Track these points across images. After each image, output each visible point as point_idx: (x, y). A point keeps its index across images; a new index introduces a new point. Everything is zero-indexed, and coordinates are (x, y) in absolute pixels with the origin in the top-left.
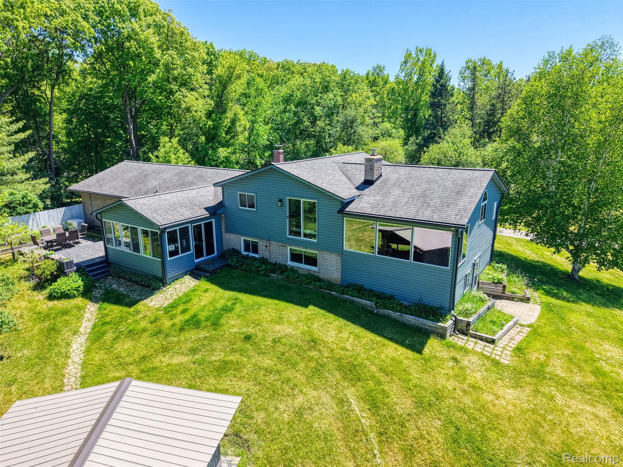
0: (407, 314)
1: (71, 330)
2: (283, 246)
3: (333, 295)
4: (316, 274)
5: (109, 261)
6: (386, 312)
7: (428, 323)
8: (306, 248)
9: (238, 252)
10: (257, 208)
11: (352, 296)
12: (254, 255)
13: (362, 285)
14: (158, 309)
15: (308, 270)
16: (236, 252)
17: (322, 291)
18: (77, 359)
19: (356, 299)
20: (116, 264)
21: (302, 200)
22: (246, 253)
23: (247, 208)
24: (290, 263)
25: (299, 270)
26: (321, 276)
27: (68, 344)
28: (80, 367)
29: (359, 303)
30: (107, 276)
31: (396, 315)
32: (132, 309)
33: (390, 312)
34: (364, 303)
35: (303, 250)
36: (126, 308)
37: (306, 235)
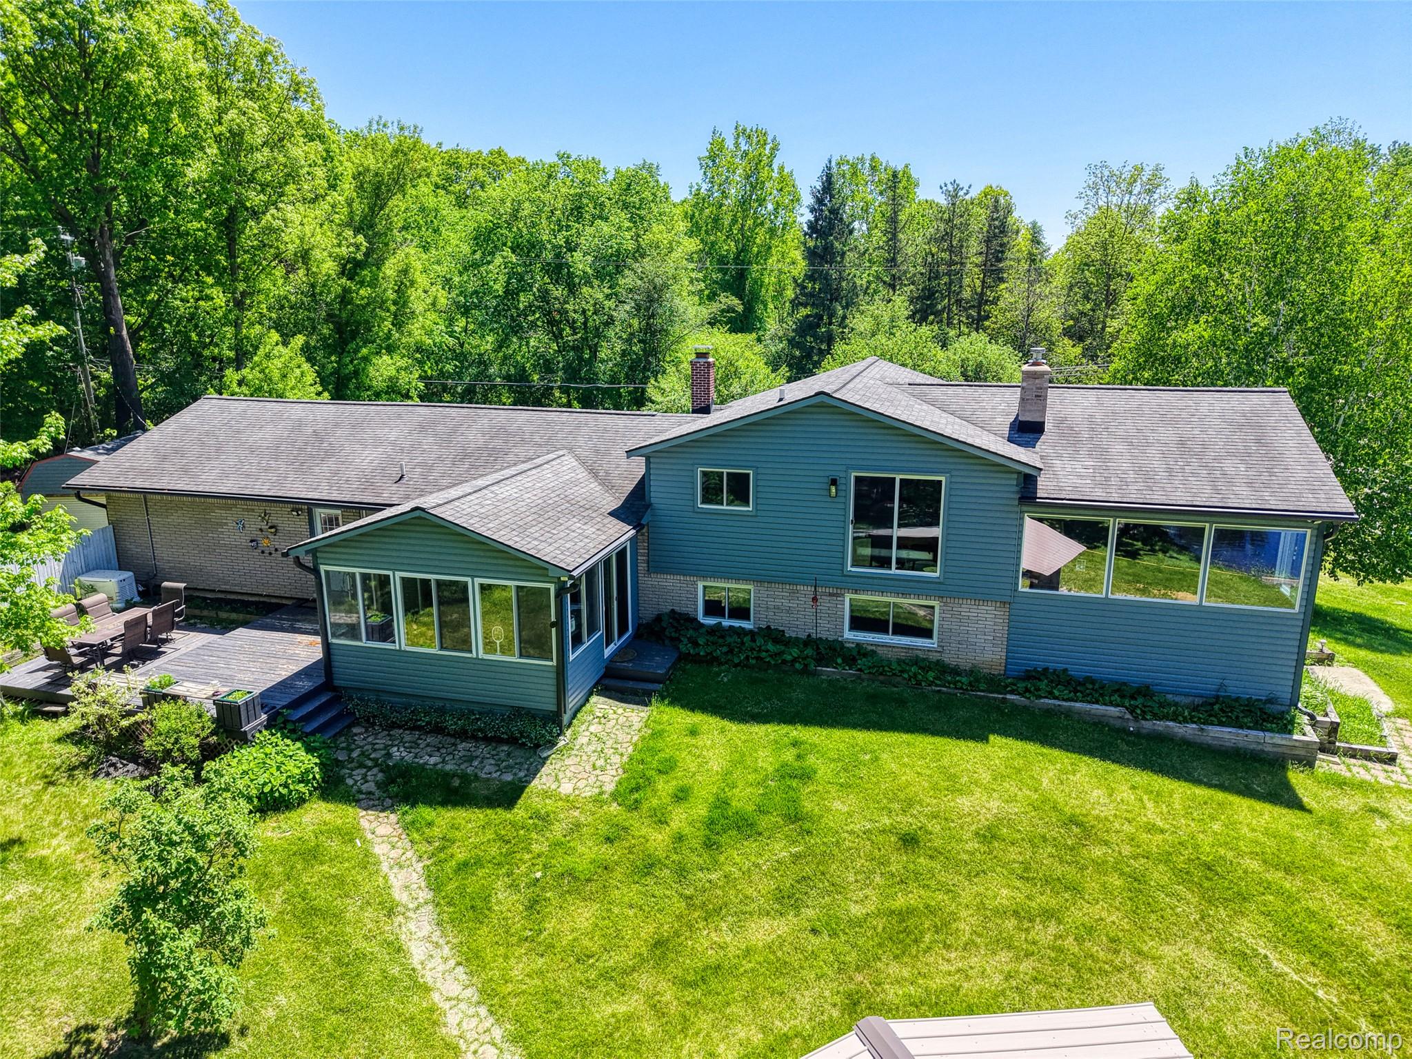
0: (1213, 724)
1: (368, 903)
2: (831, 595)
3: (1012, 702)
4: (934, 657)
5: (337, 683)
6: (1160, 725)
7: (1271, 740)
8: (904, 595)
9: (692, 620)
10: (756, 504)
11: (1064, 700)
12: (737, 623)
13: (1065, 670)
14: (597, 800)
15: (908, 648)
16: (684, 620)
17: (981, 697)
18: (454, 989)
19: (1078, 705)
20: (360, 689)
21: (898, 477)
22: (711, 621)
23: (725, 507)
24: (849, 635)
25: (880, 651)
26: (949, 658)
27: (397, 949)
28: (483, 1011)
29: (1088, 713)
30: (350, 727)
31: (1188, 730)
32: (519, 813)
33: (1171, 724)
34: (1098, 712)
35: (892, 600)
36: (499, 810)
37: (901, 564)
